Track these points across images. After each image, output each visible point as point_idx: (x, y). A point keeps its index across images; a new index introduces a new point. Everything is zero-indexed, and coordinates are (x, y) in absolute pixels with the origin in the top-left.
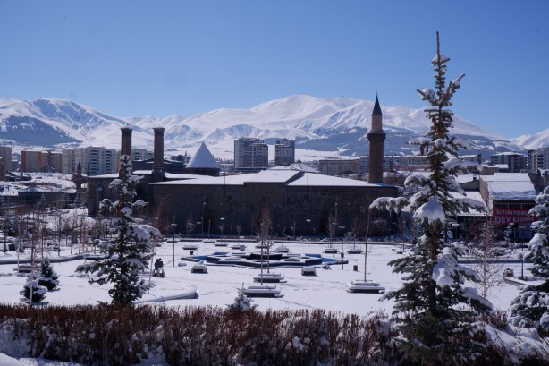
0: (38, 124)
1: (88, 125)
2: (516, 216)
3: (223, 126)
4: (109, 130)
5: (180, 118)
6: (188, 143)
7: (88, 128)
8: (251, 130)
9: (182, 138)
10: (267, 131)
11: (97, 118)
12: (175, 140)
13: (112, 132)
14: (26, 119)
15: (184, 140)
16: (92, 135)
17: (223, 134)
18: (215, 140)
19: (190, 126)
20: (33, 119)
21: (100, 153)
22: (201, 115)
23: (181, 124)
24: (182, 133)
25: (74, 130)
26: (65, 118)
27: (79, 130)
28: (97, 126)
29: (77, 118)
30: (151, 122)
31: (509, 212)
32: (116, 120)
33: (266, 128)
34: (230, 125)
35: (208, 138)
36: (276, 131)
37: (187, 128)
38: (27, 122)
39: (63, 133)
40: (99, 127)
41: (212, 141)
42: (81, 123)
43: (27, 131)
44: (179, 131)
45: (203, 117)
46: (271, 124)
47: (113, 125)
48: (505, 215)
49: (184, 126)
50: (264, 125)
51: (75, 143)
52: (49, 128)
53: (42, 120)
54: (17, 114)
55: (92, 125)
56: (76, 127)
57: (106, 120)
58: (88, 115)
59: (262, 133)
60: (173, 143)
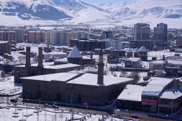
0: (52, 8)
1: (76, 8)
2: (150, 102)
3: (147, 8)
4: (87, 11)
5: (125, 3)
6: (128, 17)
7: (76, 10)
8: (163, 10)
9: (125, 15)
10: (172, 10)
11: (81, 4)
12: (121, 16)
13: (88, 12)
14: (45, 6)
15: (126, 16)
16: (78, 14)
17: (148, 12)
18: (143, 16)
19: (129, 8)
20: (49, 6)
21: (61, 34)
22: (136, 2)
23: (125, 7)
24: (125, 12)
25: (69, 11)
26: (65, 5)
27: (72, 11)
28: (81, 9)
29: (71, 5)
30: (109, 6)
31: (147, 100)
32: (91, 5)
33: (172, 8)
34: (151, 7)
35: (139, 14)
36: (176, 10)
37: (128, 9)
38: (46, 8)
39: (63, 13)
40: (82, 9)
41: (141, 16)
42: (73, 7)
43: (46, 12)
44: (124, 11)
45: (137, 3)
46: (175, 6)
47: (89, 8)
48: (146, 101)
49: (126, 8)
50: (170, 7)
51: (69, 18)
52: (56, 10)
53: (53, 6)
54: (41, 4)
55: (78, 8)
56: (70, 10)
57: (85, 6)
58: (76, 3)
59: (169, 12)
60: (120, 17)
